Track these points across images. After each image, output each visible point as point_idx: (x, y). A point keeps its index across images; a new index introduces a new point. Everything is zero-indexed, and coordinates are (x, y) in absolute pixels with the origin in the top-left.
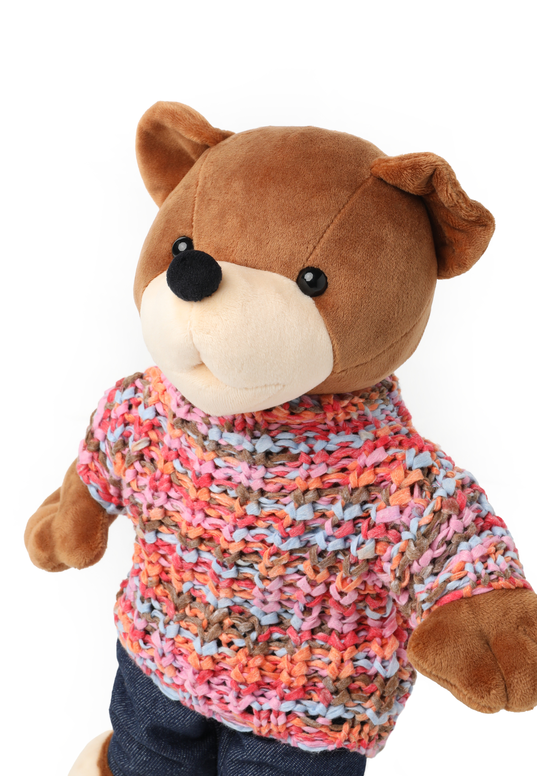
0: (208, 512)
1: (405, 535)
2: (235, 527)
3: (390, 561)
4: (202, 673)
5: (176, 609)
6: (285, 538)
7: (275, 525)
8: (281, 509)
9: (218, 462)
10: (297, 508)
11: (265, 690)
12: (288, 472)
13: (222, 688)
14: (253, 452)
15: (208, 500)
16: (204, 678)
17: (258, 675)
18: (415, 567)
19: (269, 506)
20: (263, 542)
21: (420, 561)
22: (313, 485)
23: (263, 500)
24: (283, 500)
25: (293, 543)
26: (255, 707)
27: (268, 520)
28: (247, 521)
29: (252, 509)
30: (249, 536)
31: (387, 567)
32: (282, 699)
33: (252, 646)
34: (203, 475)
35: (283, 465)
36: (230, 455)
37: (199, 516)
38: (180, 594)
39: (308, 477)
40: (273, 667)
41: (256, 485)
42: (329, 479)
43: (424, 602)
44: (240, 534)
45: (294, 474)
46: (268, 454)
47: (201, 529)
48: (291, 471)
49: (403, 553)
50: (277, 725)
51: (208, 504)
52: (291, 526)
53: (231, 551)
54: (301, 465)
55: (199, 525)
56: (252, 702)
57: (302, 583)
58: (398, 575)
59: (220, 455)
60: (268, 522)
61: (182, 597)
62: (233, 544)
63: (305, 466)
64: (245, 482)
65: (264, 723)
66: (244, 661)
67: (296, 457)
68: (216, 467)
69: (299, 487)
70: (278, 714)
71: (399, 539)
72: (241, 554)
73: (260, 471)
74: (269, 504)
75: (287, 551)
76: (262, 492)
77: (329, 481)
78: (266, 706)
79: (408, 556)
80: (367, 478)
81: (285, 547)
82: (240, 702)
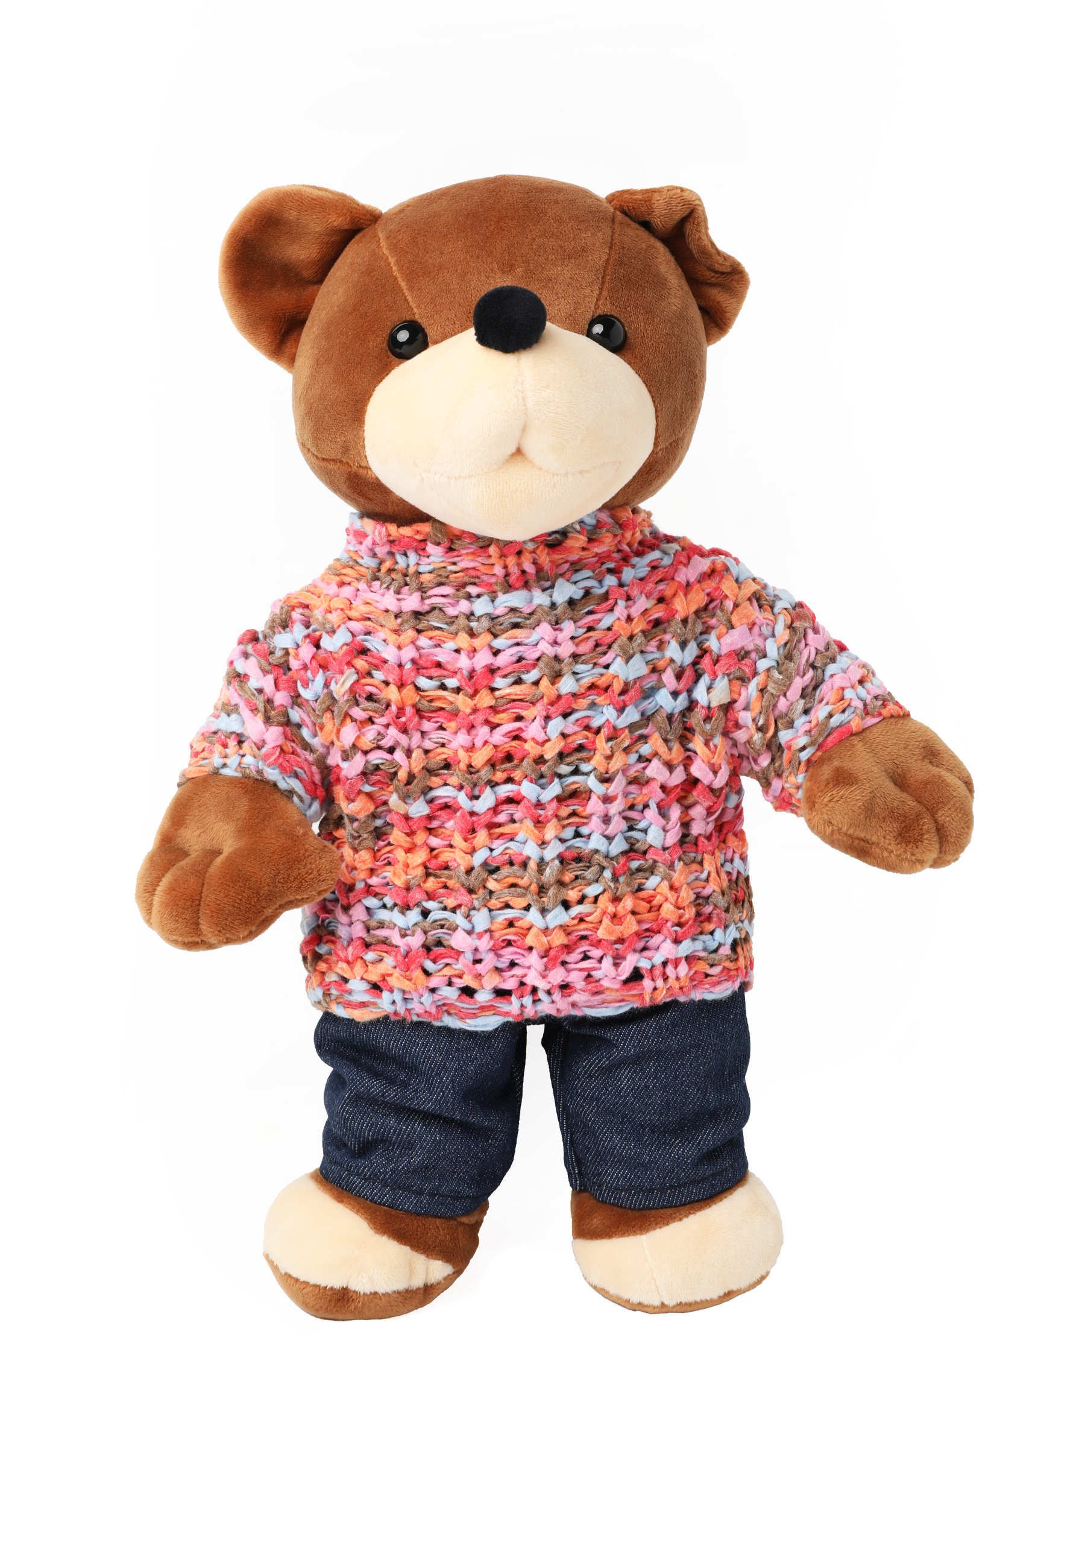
0: (495, 719)
1: (762, 665)
2: (547, 718)
3: (746, 708)
4: (552, 953)
5: (471, 891)
6: (621, 710)
7: (599, 700)
8: (602, 675)
9: (498, 643)
10: (627, 662)
11: (647, 939)
12: (600, 620)
13: (586, 964)
14: (553, 606)
15: (493, 703)
16: (556, 958)
17: (634, 923)
18: (782, 704)
19: (588, 673)
20: (587, 728)
21: (788, 694)
22: (638, 627)
23: (580, 668)
24: (604, 660)
25: (632, 715)
26: (644, 964)
27: (589, 695)
28: (562, 706)
29: (567, 685)
30: (569, 725)
31: (745, 717)
32: (677, 941)
33: (612, 885)
34: (479, 672)
35: (590, 613)
36: (516, 626)
37: (483, 731)
38: (469, 871)
39: (629, 619)
40: (647, 906)
41: (566, 650)
42: (650, 616)
43: (803, 748)
44: (557, 725)
45: (607, 620)
46: (571, 602)
47: (491, 746)
48: (604, 617)
49: (762, 691)
50: (678, 978)
51: (493, 709)
52: (623, 692)
53: (547, 757)
54: (616, 603)
55: (486, 742)
56: (638, 961)
57: (656, 770)
58: (760, 723)
59: (499, 633)
60: (589, 698)
61: (474, 874)
62: (548, 745)
63: (621, 603)
64: (550, 651)
65: (660, 983)
66: (611, 909)
67: (605, 597)
68: (496, 653)
69: (622, 633)
70: (676, 963)
71: (755, 673)
72: (561, 756)
73: (568, 628)
74: (588, 671)
75: (626, 727)
76: (575, 657)
77: (651, 618)
78: (658, 959)
79: (772, 691)
80: (698, 599)
81: (623, 722)
82: (620, 969)
